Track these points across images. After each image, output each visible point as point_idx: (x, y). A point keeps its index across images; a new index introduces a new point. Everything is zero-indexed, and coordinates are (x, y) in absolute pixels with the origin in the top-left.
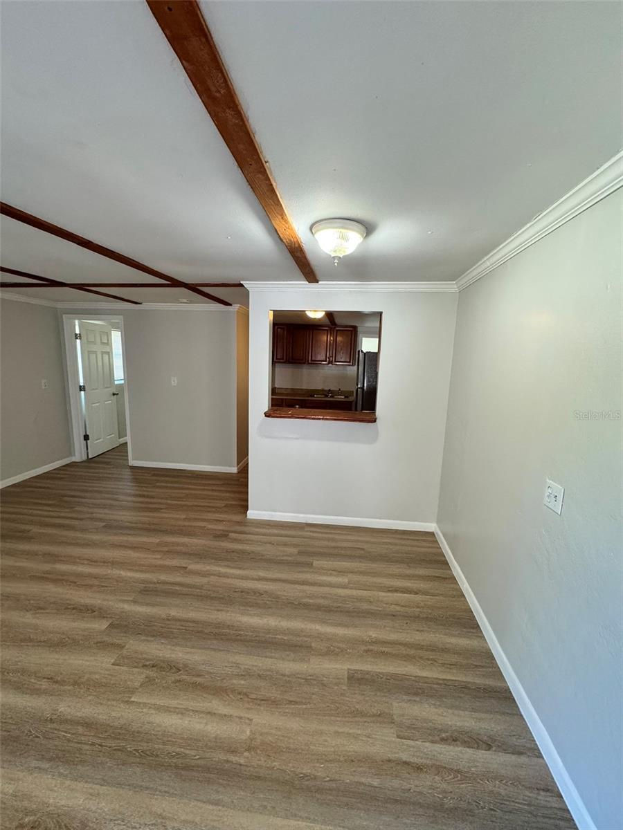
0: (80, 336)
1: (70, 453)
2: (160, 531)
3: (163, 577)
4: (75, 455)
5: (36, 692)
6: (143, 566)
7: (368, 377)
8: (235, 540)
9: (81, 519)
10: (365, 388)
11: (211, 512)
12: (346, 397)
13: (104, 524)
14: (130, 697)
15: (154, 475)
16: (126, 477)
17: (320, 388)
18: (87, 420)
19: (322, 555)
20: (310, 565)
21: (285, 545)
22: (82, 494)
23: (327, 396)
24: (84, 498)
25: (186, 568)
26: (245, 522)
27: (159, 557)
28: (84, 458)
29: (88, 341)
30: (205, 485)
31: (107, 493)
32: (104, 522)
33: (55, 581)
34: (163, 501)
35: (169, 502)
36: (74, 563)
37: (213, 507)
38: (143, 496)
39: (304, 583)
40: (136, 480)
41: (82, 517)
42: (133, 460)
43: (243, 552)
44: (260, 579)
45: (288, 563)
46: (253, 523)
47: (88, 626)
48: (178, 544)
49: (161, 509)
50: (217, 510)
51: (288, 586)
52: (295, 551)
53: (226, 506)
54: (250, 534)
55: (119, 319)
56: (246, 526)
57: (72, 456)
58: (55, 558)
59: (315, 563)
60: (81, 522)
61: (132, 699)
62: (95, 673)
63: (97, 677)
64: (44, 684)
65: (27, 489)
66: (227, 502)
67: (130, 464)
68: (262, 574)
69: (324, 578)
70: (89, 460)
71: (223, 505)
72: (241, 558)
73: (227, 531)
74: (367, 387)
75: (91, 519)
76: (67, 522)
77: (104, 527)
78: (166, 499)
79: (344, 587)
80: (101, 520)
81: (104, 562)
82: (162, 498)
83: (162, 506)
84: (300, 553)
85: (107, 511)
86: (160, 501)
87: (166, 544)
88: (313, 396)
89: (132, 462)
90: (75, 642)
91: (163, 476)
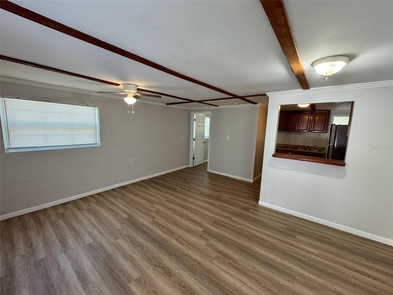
0: (196, 120)
1: (188, 163)
2: (221, 200)
3: (222, 219)
4: (189, 165)
5: (182, 244)
6: (214, 212)
7: (338, 140)
8: (253, 213)
9: (192, 189)
10: (335, 146)
11: (241, 197)
12: (319, 151)
13: (200, 192)
14: (212, 260)
15: (217, 177)
16: (206, 176)
17: (302, 145)
18: (194, 151)
19: (301, 234)
20: (294, 237)
21: (279, 222)
22: (192, 179)
23: (306, 149)
24: (193, 181)
25: (231, 218)
26: (257, 206)
27: (220, 210)
28: (192, 166)
29: (198, 122)
30: (238, 185)
31: (200, 181)
32: (200, 191)
33: (186, 209)
34: (221, 188)
35: (223, 189)
36: (191, 204)
37: (242, 196)
38: (213, 185)
39: (290, 244)
40: (210, 178)
41: (192, 188)
42: (209, 169)
43: (257, 219)
44: (265, 234)
45: (281, 232)
46: (261, 207)
47: (197, 228)
48: (228, 208)
49: (220, 191)
50: (244, 197)
51: (281, 243)
52: (285, 227)
53: (248, 196)
54: (259, 212)
55: (209, 113)
56: (257, 208)
57: (188, 165)
58: (185, 200)
59: (297, 237)
60: (192, 190)
61: (212, 261)
62: (200, 246)
63: (200, 247)
64: (184, 243)
65: (176, 174)
66: (248, 195)
67: (208, 171)
68: (267, 232)
69: (302, 246)
70: (194, 167)
71: (247, 196)
72: (256, 222)
73: (248, 208)
74: (336, 145)
75: (196, 189)
76: (188, 189)
77: (200, 193)
78: (222, 188)
79: (317, 255)
80: (199, 190)
81: (200, 207)
82: (221, 187)
83: (221, 191)
84: (287, 229)
85: (200, 188)
86: (219, 188)
87: (222, 206)
88: (297, 149)
89: (209, 170)
90: (192, 232)
91: (220, 178)
